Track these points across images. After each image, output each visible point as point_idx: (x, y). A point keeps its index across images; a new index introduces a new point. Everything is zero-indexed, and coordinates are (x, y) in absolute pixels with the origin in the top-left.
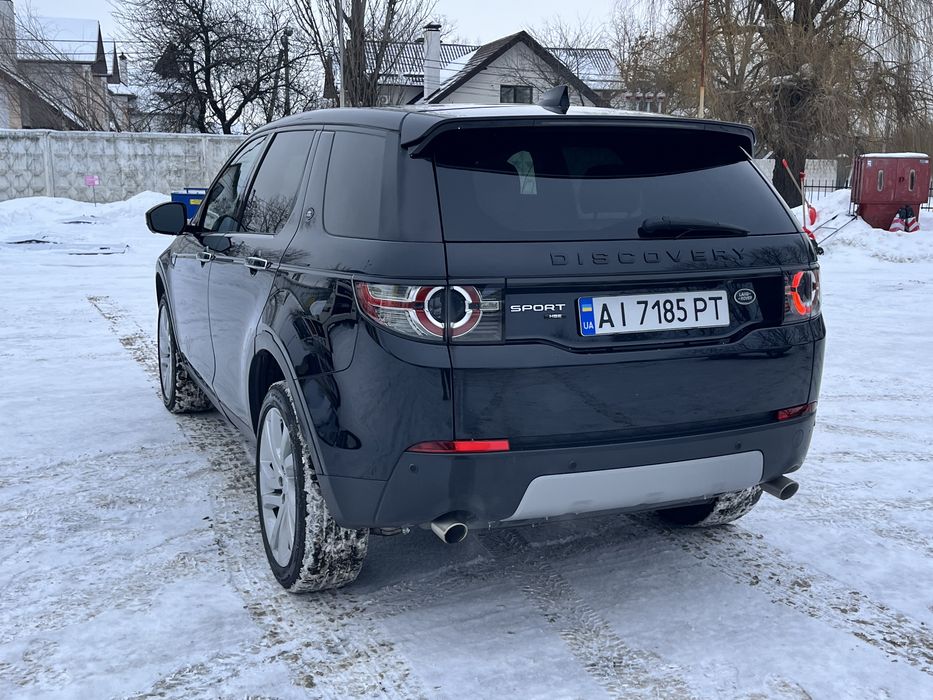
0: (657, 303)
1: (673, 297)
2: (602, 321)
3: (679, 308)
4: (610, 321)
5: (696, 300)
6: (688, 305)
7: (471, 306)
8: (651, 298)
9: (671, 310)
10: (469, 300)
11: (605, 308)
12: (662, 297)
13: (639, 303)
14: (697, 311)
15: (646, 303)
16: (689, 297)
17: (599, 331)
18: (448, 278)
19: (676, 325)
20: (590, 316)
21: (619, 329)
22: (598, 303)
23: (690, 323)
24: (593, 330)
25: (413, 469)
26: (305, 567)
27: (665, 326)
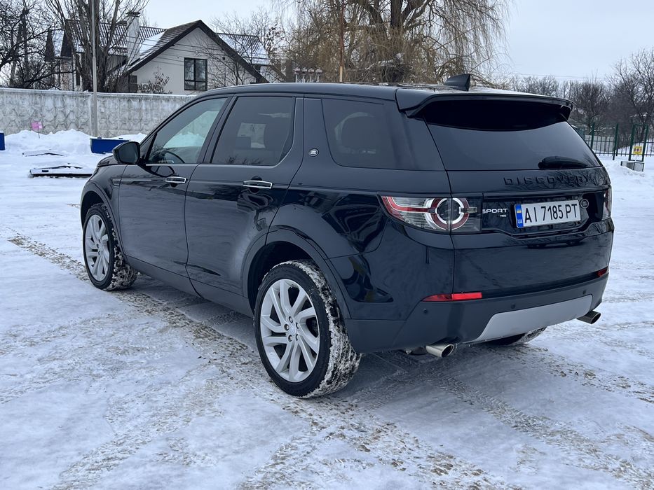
0: (550, 208)
1: (556, 204)
2: (526, 219)
3: (560, 211)
4: (530, 218)
5: (566, 206)
6: (563, 208)
7: (463, 210)
8: (547, 204)
9: (556, 212)
10: (462, 206)
11: (527, 211)
12: (551, 204)
13: (542, 207)
14: (567, 212)
15: (545, 207)
16: (563, 203)
17: (525, 225)
18: (451, 193)
19: (559, 221)
20: (520, 215)
21: (534, 223)
22: (524, 207)
23: (564, 220)
24: (522, 224)
25: (426, 312)
26: (325, 380)
27: (554, 222)
